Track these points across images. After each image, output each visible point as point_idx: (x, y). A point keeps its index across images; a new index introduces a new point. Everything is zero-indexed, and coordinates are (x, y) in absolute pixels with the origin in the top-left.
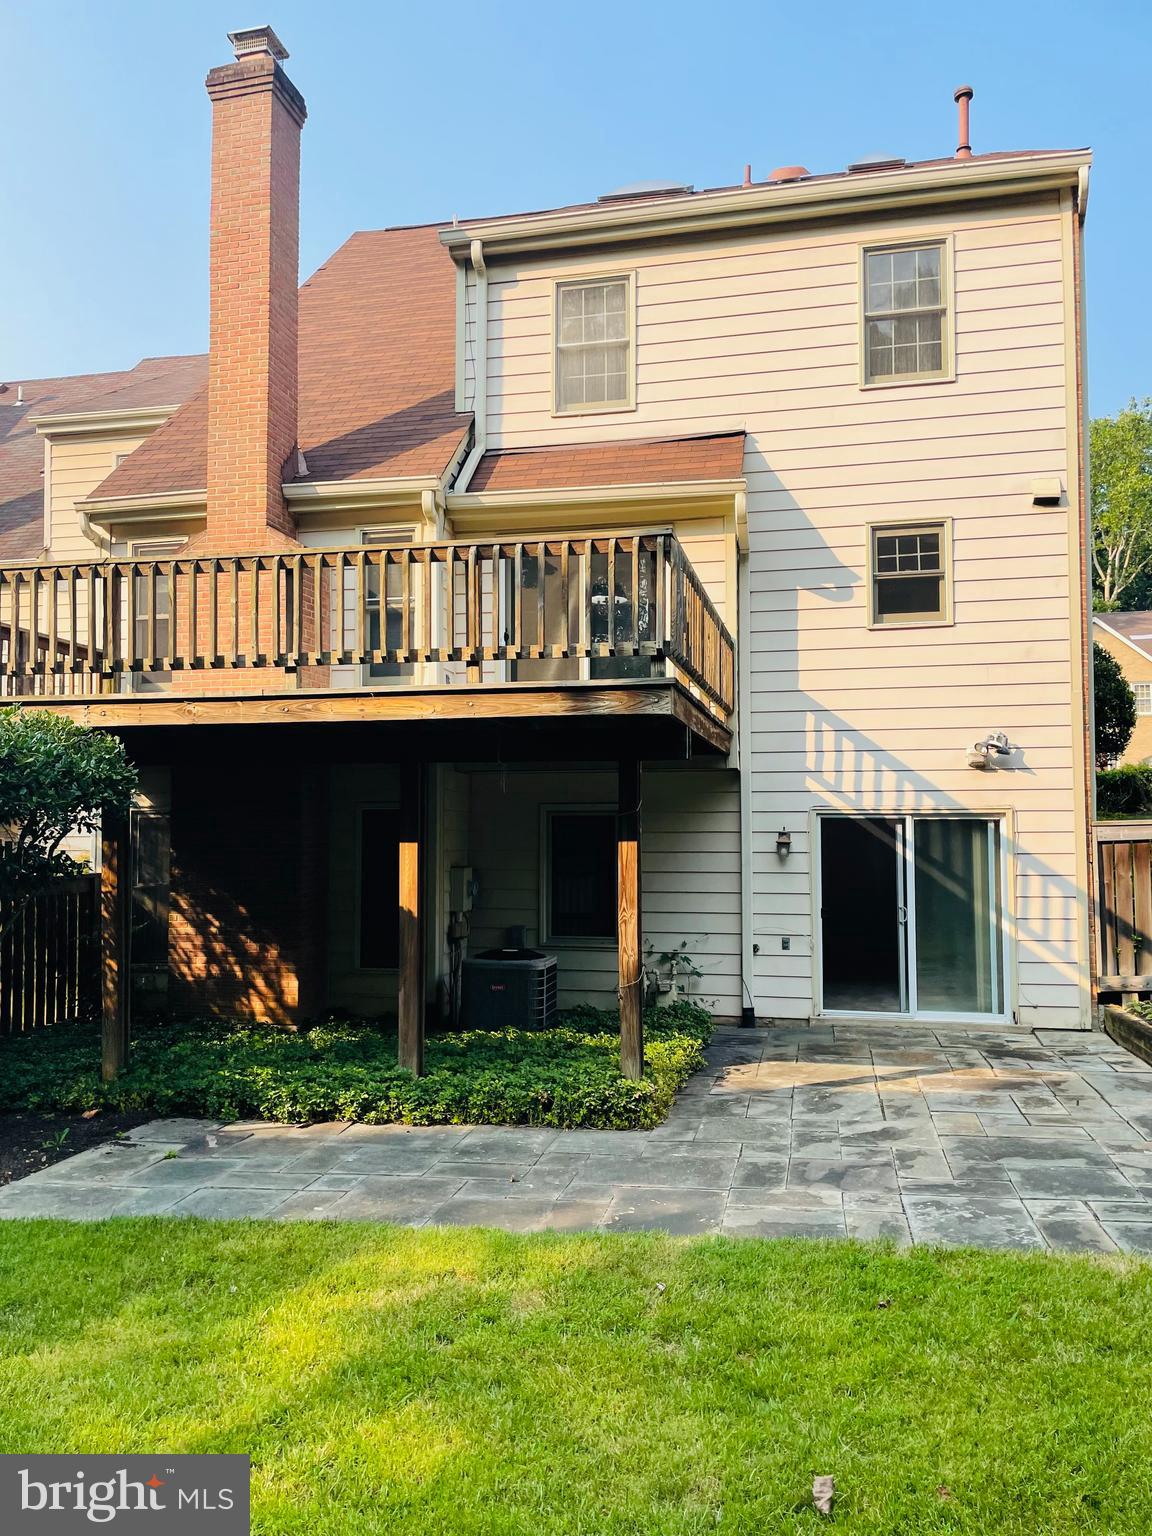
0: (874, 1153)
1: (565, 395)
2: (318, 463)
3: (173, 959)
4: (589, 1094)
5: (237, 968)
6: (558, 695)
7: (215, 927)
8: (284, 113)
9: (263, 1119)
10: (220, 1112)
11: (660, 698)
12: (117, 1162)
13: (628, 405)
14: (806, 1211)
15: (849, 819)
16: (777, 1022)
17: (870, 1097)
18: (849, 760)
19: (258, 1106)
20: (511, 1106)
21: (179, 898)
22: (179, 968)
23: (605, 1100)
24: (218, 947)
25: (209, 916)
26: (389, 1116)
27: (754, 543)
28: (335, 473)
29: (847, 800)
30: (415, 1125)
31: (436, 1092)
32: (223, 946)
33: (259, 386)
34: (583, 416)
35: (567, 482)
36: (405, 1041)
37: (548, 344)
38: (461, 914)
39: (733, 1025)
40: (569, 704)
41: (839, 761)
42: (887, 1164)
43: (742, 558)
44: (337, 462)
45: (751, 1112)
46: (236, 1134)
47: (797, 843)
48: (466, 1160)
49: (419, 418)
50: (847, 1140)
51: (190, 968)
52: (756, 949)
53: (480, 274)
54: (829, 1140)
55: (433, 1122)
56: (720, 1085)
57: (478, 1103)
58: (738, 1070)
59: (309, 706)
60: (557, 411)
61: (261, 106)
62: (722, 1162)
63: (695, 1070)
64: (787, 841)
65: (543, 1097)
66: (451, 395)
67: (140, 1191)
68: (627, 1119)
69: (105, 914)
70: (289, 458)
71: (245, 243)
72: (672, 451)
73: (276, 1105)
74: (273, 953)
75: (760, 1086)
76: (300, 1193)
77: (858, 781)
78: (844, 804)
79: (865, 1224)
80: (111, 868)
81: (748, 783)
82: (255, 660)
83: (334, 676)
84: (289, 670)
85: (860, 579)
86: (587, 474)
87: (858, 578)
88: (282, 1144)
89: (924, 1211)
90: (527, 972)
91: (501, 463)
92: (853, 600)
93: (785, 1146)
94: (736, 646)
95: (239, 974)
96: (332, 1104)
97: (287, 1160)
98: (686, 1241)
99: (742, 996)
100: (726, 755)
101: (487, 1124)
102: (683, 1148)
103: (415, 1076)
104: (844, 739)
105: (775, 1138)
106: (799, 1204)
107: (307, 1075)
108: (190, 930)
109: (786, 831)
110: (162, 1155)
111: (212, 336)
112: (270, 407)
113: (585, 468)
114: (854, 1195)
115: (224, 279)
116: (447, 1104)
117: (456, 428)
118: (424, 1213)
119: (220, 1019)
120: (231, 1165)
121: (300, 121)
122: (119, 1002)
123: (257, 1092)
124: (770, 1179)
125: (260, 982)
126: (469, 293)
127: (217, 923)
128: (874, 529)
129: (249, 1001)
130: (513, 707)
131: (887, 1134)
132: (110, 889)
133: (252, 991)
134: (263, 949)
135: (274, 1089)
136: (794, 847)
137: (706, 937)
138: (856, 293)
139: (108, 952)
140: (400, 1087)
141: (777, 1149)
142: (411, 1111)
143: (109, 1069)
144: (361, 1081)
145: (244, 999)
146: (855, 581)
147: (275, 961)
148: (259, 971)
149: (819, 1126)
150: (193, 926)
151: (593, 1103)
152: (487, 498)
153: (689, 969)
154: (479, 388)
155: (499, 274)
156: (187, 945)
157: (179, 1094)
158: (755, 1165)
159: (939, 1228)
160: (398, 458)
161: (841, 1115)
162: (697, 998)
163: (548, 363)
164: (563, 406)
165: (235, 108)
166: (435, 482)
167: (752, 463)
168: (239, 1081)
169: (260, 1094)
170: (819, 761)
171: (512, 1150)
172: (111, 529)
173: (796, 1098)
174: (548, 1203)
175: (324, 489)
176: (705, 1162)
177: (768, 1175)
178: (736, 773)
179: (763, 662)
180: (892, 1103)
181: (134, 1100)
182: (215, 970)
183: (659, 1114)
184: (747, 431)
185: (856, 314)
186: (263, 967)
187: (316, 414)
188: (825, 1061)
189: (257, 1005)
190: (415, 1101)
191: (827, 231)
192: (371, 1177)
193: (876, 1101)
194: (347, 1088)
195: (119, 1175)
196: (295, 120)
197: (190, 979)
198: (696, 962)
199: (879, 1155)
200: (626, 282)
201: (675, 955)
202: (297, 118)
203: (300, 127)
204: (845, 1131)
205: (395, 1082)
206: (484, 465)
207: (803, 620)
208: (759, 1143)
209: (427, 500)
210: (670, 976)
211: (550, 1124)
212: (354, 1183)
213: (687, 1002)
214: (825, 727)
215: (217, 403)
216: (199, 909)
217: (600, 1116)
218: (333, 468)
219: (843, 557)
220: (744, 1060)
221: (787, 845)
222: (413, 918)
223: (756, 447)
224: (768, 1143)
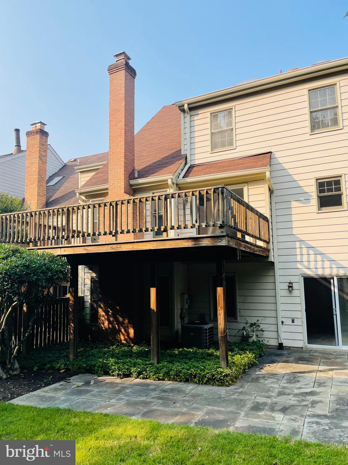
0: (303, 400)
1: (214, 146)
2: (141, 173)
3: (99, 322)
4: (208, 373)
5: (116, 326)
6: (190, 240)
7: (111, 313)
8: (129, 75)
9: (111, 376)
10: (98, 372)
11: (222, 240)
12: (62, 387)
13: (234, 147)
14: (267, 422)
15: (314, 278)
16: (291, 348)
17: (312, 378)
18: (312, 258)
19: (109, 371)
20: (183, 376)
21: (101, 304)
22: (101, 325)
23: (213, 375)
24: (111, 319)
25: (109, 309)
26: (146, 377)
27: (274, 187)
28: (145, 176)
29: (312, 271)
30: (154, 380)
31: (161, 369)
32: (113, 319)
33: (122, 153)
34: (219, 152)
35: (213, 172)
36: (153, 352)
37: (209, 132)
38: (184, 309)
39: (275, 349)
40: (193, 243)
41: (309, 258)
42: (306, 405)
43: (271, 192)
44: (146, 173)
45: (266, 382)
46: (100, 380)
47: (295, 286)
48: (163, 394)
49: (171, 158)
50: (296, 395)
51: (104, 326)
52: (282, 322)
53: (188, 113)
54: (289, 394)
55: (159, 380)
56: (260, 371)
57: (173, 374)
58: (269, 366)
59: (118, 246)
60: (211, 151)
61: (122, 74)
62: (247, 401)
63: (252, 366)
64: (292, 285)
65: (194, 373)
66: (180, 150)
67: (63, 398)
68: (221, 382)
69: (70, 309)
70: (131, 173)
71: (118, 113)
72: (247, 160)
73: (114, 371)
74: (126, 321)
75: (274, 372)
76: (107, 402)
77: (316, 265)
78: (312, 273)
79: (286, 429)
80: (72, 296)
81: (277, 266)
82: (103, 233)
83: (145, 236)
84: (113, 236)
85: (313, 196)
86: (219, 170)
87: (312, 196)
88: (112, 384)
89: (311, 425)
90: (201, 329)
91: (195, 168)
92: (310, 204)
93: (272, 396)
94: (270, 221)
95: (117, 327)
96: (130, 372)
97: (110, 390)
98: (217, 432)
99: (278, 339)
100: (267, 257)
101: (176, 381)
102: (236, 394)
103: (156, 364)
104: (310, 250)
105: (270, 392)
106: (266, 419)
107: (124, 362)
108: (103, 313)
109: (291, 282)
110: (75, 386)
111: (110, 140)
112: (125, 158)
113: (219, 168)
114: (288, 417)
115: (113, 124)
116: (163, 374)
117: (181, 159)
118: (140, 413)
119: (112, 342)
120: (93, 391)
121: (134, 77)
122: (74, 336)
123: (109, 366)
124: (261, 408)
125: (123, 330)
126: (185, 119)
127: (111, 312)
128: (317, 180)
129: (120, 335)
130: (176, 244)
131: (312, 393)
132: (72, 302)
133: (120, 333)
134: (124, 320)
135: (114, 366)
136: (294, 287)
137: (265, 318)
138: (306, 104)
139: (71, 321)
140: (150, 367)
141: (268, 397)
142: (153, 375)
143: (71, 357)
144: (139, 364)
145: (118, 335)
146: (310, 197)
147: (127, 324)
148: (122, 326)
149: (288, 389)
150: (105, 312)
151: (209, 376)
152: (189, 180)
153: (260, 329)
154: (188, 147)
155: (193, 113)
156: (103, 318)
157: (87, 366)
158: (258, 403)
159: (314, 433)
160: (163, 170)
161: (298, 385)
162: (263, 339)
163: (209, 137)
164: (213, 150)
165: (115, 76)
166: (172, 176)
167: (273, 162)
168: (105, 363)
169: (110, 368)
170: (302, 258)
171: (179, 391)
172: (86, 197)
173: (285, 377)
174: (180, 412)
175: (141, 181)
176: (241, 400)
177: (260, 407)
178: (273, 263)
179: (280, 225)
180: (319, 381)
181: (75, 367)
182: (110, 326)
183: (232, 381)
184: (272, 152)
185: (307, 111)
186: (124, 326)
187: (143, 159)
188: (302, 364)
189: (122, 338)
190: (154, 372)
191: (296, 86)
192: (131, 398)
193: (313, 380)
194: (135, 366)
195: (60, 392)
196: (132, 76)
197: (104, 329)
198: (262, 326)
199: (305, 401)
200: (232, 110)
201: (255, 324)
202: (133, 76)
203: (135, 79)
204: (296, 391)
205: (149, 365)
206: (190, 170)
207: (294, 211)
208: (263, 394)
209: (170, 182)
210: (253, 331)
211: (196, 383)
212: (125, 400)
213: (259, 340)
214: (303, 246)
215: (111, 159)
216: (106, 307)
217: (212, 381)
218: (144, 175)
219: (306, 189)
220: (273, 362)
221: (292, 287)
222: (155, 312)
223: (275, 157)
224: (266, 394)
